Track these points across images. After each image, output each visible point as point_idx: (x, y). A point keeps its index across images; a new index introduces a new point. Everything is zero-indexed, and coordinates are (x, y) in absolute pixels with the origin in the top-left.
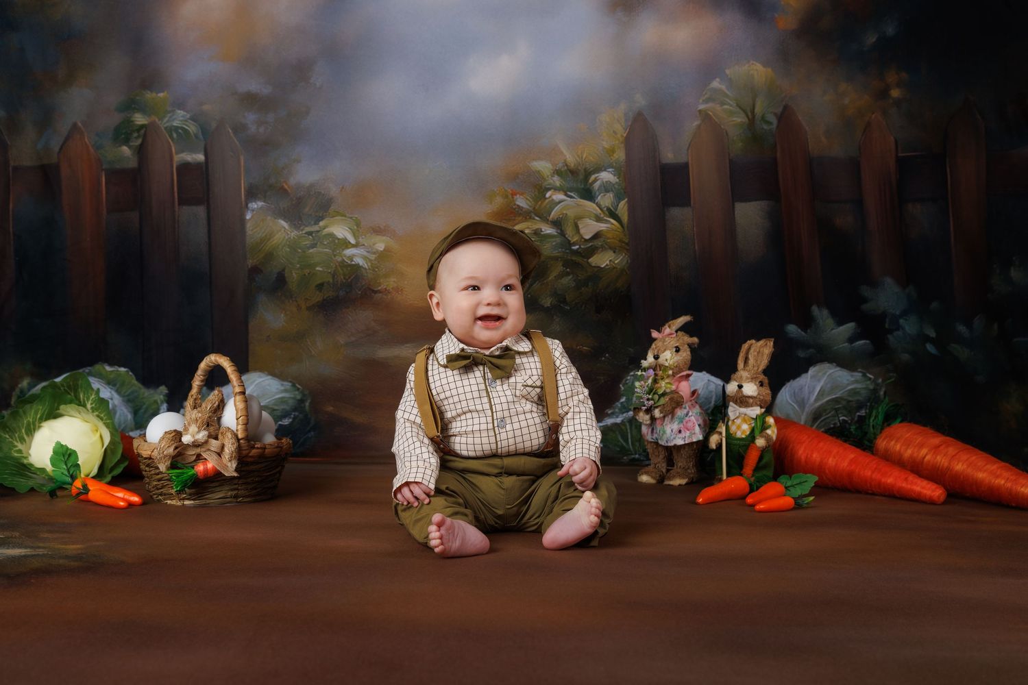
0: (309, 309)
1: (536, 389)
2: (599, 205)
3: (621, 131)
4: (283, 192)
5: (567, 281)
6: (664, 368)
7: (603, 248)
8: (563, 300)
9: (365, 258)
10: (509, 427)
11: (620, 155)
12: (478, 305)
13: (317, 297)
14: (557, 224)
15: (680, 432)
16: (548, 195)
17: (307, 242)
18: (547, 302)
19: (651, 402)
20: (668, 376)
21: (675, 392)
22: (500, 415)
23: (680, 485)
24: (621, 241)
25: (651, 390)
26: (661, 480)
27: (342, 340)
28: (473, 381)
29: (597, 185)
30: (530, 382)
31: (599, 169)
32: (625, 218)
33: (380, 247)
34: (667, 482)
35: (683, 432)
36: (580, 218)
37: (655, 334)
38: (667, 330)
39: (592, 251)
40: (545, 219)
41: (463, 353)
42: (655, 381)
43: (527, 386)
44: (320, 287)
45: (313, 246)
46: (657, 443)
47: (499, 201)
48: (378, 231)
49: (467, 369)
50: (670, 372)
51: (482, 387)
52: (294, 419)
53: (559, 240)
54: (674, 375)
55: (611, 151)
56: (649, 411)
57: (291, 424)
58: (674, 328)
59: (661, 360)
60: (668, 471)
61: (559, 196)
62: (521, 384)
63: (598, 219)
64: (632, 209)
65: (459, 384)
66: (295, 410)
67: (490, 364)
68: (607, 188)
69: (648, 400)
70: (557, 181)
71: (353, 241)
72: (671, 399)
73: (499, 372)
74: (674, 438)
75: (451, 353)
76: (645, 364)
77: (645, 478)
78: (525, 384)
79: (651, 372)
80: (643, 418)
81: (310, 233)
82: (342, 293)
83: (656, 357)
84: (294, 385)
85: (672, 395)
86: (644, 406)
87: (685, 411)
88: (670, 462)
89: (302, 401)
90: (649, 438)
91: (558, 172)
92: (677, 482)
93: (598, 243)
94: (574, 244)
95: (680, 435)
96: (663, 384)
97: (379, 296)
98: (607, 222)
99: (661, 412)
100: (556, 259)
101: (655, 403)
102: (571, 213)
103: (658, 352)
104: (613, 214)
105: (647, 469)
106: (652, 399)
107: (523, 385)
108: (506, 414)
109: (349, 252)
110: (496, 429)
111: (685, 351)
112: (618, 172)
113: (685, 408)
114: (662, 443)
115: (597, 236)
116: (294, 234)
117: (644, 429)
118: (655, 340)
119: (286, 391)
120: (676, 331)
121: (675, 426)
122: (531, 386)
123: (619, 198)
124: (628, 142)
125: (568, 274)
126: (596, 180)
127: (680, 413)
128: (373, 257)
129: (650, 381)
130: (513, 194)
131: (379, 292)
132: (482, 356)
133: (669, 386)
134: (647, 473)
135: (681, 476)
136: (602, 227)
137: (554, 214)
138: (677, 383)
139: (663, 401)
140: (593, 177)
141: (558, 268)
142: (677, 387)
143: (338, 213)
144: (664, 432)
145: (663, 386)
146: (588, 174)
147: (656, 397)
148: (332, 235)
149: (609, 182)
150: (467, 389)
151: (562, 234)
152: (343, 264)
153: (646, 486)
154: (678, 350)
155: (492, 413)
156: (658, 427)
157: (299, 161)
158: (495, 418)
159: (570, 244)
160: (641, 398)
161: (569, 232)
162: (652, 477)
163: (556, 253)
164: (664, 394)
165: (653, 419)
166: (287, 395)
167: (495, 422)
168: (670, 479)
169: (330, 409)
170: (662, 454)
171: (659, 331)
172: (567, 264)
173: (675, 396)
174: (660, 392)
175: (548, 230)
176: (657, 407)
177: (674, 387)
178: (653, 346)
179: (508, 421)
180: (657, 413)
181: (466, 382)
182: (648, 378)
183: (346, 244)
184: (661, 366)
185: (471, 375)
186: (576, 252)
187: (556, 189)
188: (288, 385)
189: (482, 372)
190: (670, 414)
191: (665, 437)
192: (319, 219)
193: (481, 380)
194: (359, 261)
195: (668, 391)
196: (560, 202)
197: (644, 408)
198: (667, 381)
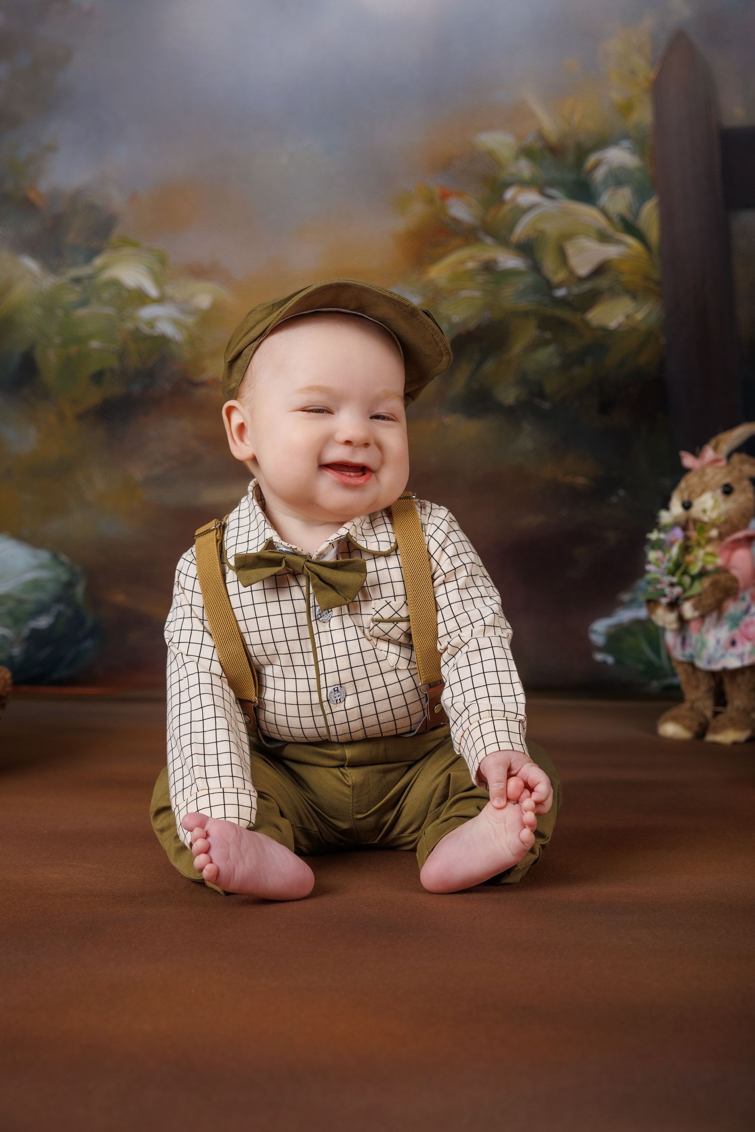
0: (80, 417)
1: (400, 624)
2: (604, 212)
3: (645, 72)
4: (27, 206)
5: (547, 356)
6: (701, 526)
7: (614, 292)
8: (539, 392)
9: (176, 323)
10: (350, 701)
11: (644, 115)
12: (328, 440)
13: (93, 397)
14: (527, 249)
15: (733, 643)
16: (509, 194)
17: (72, 296)
18: (509, 395)
19: (677, 590)
20: (710, 541)
21: (723, 570)
22: (332, 679)
23: (735, 743)
24: (646, 278)
25: (679, 567)
26: (701, 731)
27: (138, 472)
28: (287, 607)
29: (600, 174)
30: (387, 613)
31: (603, 143)
32: (653, 233)
33: (204, 300)
34: (711, 737)
35: (739, 645)
36: (569, 236)
37: (688, 460)
38: (709, 453)
39: (591, 299)
40: (502, 240)
41: (268, 554)
42: (686, 549)
43: (383, 621)
44: (98, 377)
45: (84, 303)
46: (692, 665)
47: (417, 211)
48: (198, 272)
49: (278, 584)
50: (714, 533)
51: (303, 619)
52: (59, 616)
53: (529, 279)
54: (721, 537)
55: (626, 109)
56: (674, 605)
57: (52, 627)
58: (725, 448)
59: (696, 511)
60: (716, 714)
61: (529, 197)
62: (370, 617)
63: (603, 238)
64: (666, 217)
65: (261, 610)
66: (58, 600)
67: (317, 580)
68: (618, 178)
69: (672, 585)
70: (525, 168)
71: (152, 290)
72: (715, 584)
73: (332, 595)
74: (723, 656)
75: (249, 552)
76: (665, 517)
77: (670, 729)
78: (378, 616)
79: (678, 533)
80: (665, 618)
81: (77, 280)
82: (136, 389)
83: (687, 506)
84: (55, 556)
85: (716, 577)
86: (665, 596)
87: (742, 606)
88: (720, 699)
89: (69, 585)
90: (678, 654)
91: (527, 152)
92: (728, 737)
93: (603, 282)
94: (559, 286)
95: (733, 651)
96: (700, 553)
97: (202, 392)
98: (619, 242)
99: (696, 607)
100: (525, 314)
101: (685, 591)
102: (552, 229)
103: (690, 495)
104: (630, 227)
105: (675, 712)
106: (680, 584)
107: (373, 621)
108: (346, 676)
109: (147, 312)
110: (325, 704)
111: (744, 491)
112: (640, 146)
113: (743, 599)
114: (701, 664)
115: (600, 270)
116: (48, 282)
117: (671, 639)
118: (686, 471)
119: (41, 567)
120: (729, 456)
121: (723, 633)
122: (389, 621)
123: (641, 196)
124: (657, 89)
125: (546, 343)
126: (597, 165)
127: (733, 608)
128: (190, 321)
129: (675, 551)
130: (445, 196)
131: (203, 384)
132: (301, 561)
133: (710, 559)
134: (675, 720)
135: (735, 724)
136: (611, 251)
137: (520, 231)
138: (726, 554)
139: (697, 588)
140: (592, 159)
141: (528, 333)
142: (729, 560)
143: (126, 242)
144: (704, 644)
145: (700, 559)
146: (582, 152)
147: (687, 580)
148: (116, 284)
149: (623, 169)
150: (276, 622)
151: (536, 267)
152: (137, 336)
153: (673, 744)
154: (728, 490)
155: (318, 675)
156: (693, 635)
157: (52, 148)
158: (323, 684)
159: (550, 286)
160: (658, 581)
161: (549, 264)
162: (686, 727)
163: (524, 304)
164: (703, 573)
165: (683, 622)
166: (43, 574)
167: (324, 692)
168: (716, 731)
169: (120, 598)
170: (705, 685)
171: (696, 454)
172: (547, 323)
173: (723, 577)
174: (695, 569)
175: (510, 261)
176: (687, 599)
177: (719, 561)
178: (683, 484)
179: (350, 689)
180: (688, 609)
181: (274, 608)
182: (672, 544)
183: (140, 298)
184: (696, 521)
185: (285, 595)
186: (563, 302)
187: (524, 184)
188: (44, 556)
189: (304, 589)
190: (711, 611)
191: (705, 654)
192: (94, 252)
193: (301, 605)
194: (166, 328)
195: (710, 567)
196: (532, 207)
197: (664, 601)
198: (709, 549)
